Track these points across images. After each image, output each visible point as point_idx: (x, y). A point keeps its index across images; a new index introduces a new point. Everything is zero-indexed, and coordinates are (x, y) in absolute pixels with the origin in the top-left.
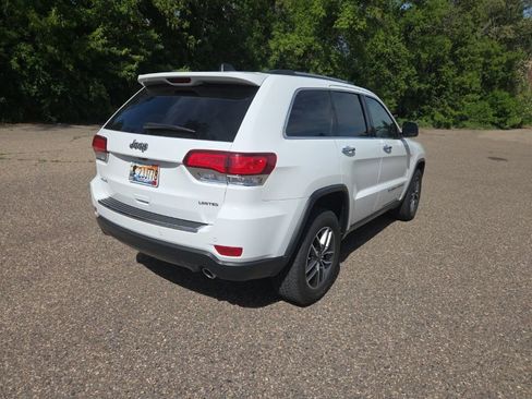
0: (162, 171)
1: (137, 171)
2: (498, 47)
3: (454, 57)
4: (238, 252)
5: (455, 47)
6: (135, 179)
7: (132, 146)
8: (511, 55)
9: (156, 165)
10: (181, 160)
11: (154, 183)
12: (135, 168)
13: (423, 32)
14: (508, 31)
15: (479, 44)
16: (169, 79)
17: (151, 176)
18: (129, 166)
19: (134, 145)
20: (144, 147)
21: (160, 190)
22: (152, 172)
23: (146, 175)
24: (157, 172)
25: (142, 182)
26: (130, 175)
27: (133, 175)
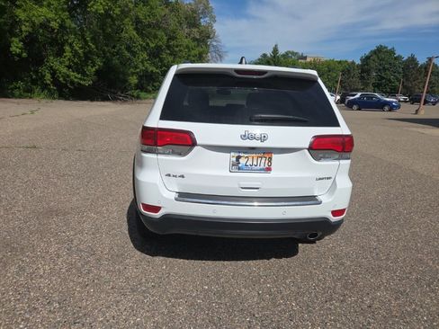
0: (275, 157)
1: (243, 161)
2: (192, 44)
5: (169, 41)
6: (239, 169)
8: (200, 49)
9: (268, 152)
11: (269, 169)
12: (238, 158)
14: (196, 33)
16: (238, 71)
17: (263, 163)
18: (230, 157)
19: (247, 136)
20: (264, 137)
22: (264, 159)
23: (255, 163)
24: (270, 158)
25: (252, 170)
26: (233, 165)
27: (236, 165)
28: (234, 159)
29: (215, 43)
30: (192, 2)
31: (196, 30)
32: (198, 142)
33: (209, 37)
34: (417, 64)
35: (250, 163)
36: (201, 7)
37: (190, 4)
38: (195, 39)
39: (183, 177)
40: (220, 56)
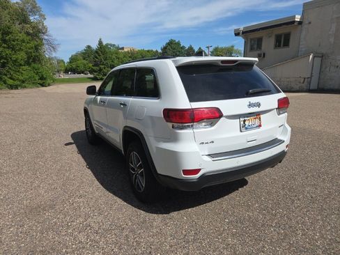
6: (246, 129)
8: (35, 43)
11: (260, 126)
17: (257, 122)
20: (259, 104)
23: (253, 123)
24: (260, 118)
25: (252, 129)
27: (243, 127)
28: (243, 123)
30: (20, 2)
31: (29, 26)
33: (41, 32)
34: (194, 51)
35: (251, 123)
36: (29, 7)
38: (28, 34)
40: (53, 47)
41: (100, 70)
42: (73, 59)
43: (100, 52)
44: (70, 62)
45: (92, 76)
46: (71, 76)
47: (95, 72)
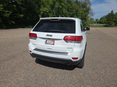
0: (55, 41)
1: (47, 42)
2: (83, 12)
3: (76, 14)
4: (77, 58)
5: (76, 12)
6: (47, 43)
7: (47, 36)
8: (86, 14)
9: (54, 40)
10: (63, 38)
11: (54, 44)
12: (47, 41)
13: (71, 9)
14: (85, 9)
15: (80, 12)
16: (51, 19)
18: (45, 40)
19: (48, 35)
20: (51, 36)
21: (55, 45)
22: (52, 41)
23: (50, 42)
24: (54, 41)
25: (49, 44)
26: (45, 42)
27: (46, 43)
28: (46, 41)
29: (91, 12)
32: (37, 37)
33: (89, 10)
35: (49, 42)
36: (87, 2)
37: (84, 2)
38: (84, 11)
39: (35, 44)
40: (92, 15)
41: (109, 23)
42: (101, 19)
43: (110, 15)
44: (100, 20)
45: (105, 25)
46: (99, 25)
47: (107, 23)
